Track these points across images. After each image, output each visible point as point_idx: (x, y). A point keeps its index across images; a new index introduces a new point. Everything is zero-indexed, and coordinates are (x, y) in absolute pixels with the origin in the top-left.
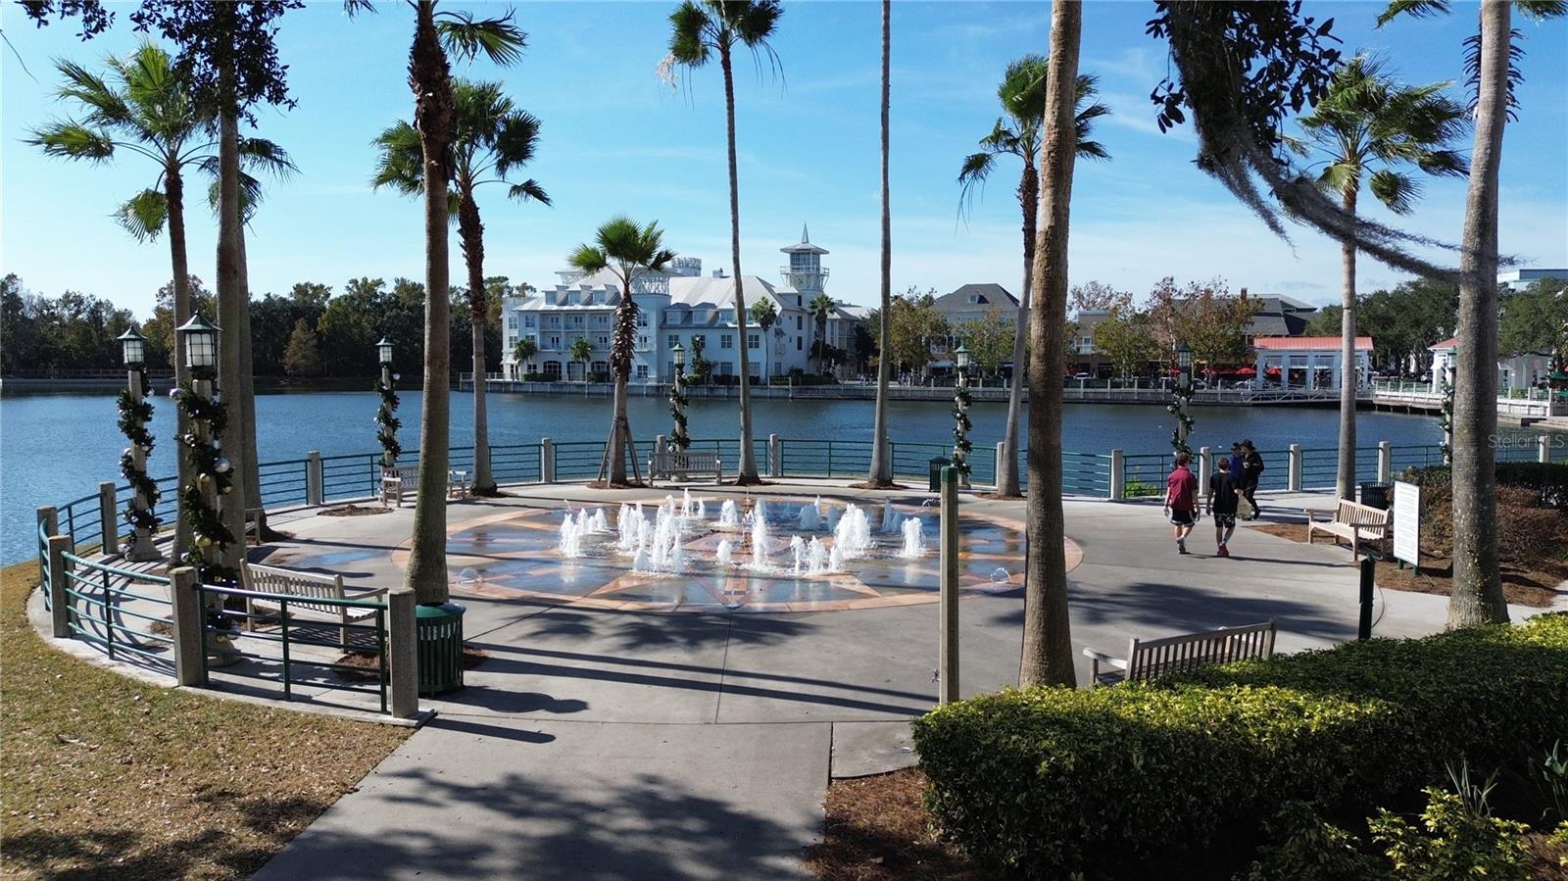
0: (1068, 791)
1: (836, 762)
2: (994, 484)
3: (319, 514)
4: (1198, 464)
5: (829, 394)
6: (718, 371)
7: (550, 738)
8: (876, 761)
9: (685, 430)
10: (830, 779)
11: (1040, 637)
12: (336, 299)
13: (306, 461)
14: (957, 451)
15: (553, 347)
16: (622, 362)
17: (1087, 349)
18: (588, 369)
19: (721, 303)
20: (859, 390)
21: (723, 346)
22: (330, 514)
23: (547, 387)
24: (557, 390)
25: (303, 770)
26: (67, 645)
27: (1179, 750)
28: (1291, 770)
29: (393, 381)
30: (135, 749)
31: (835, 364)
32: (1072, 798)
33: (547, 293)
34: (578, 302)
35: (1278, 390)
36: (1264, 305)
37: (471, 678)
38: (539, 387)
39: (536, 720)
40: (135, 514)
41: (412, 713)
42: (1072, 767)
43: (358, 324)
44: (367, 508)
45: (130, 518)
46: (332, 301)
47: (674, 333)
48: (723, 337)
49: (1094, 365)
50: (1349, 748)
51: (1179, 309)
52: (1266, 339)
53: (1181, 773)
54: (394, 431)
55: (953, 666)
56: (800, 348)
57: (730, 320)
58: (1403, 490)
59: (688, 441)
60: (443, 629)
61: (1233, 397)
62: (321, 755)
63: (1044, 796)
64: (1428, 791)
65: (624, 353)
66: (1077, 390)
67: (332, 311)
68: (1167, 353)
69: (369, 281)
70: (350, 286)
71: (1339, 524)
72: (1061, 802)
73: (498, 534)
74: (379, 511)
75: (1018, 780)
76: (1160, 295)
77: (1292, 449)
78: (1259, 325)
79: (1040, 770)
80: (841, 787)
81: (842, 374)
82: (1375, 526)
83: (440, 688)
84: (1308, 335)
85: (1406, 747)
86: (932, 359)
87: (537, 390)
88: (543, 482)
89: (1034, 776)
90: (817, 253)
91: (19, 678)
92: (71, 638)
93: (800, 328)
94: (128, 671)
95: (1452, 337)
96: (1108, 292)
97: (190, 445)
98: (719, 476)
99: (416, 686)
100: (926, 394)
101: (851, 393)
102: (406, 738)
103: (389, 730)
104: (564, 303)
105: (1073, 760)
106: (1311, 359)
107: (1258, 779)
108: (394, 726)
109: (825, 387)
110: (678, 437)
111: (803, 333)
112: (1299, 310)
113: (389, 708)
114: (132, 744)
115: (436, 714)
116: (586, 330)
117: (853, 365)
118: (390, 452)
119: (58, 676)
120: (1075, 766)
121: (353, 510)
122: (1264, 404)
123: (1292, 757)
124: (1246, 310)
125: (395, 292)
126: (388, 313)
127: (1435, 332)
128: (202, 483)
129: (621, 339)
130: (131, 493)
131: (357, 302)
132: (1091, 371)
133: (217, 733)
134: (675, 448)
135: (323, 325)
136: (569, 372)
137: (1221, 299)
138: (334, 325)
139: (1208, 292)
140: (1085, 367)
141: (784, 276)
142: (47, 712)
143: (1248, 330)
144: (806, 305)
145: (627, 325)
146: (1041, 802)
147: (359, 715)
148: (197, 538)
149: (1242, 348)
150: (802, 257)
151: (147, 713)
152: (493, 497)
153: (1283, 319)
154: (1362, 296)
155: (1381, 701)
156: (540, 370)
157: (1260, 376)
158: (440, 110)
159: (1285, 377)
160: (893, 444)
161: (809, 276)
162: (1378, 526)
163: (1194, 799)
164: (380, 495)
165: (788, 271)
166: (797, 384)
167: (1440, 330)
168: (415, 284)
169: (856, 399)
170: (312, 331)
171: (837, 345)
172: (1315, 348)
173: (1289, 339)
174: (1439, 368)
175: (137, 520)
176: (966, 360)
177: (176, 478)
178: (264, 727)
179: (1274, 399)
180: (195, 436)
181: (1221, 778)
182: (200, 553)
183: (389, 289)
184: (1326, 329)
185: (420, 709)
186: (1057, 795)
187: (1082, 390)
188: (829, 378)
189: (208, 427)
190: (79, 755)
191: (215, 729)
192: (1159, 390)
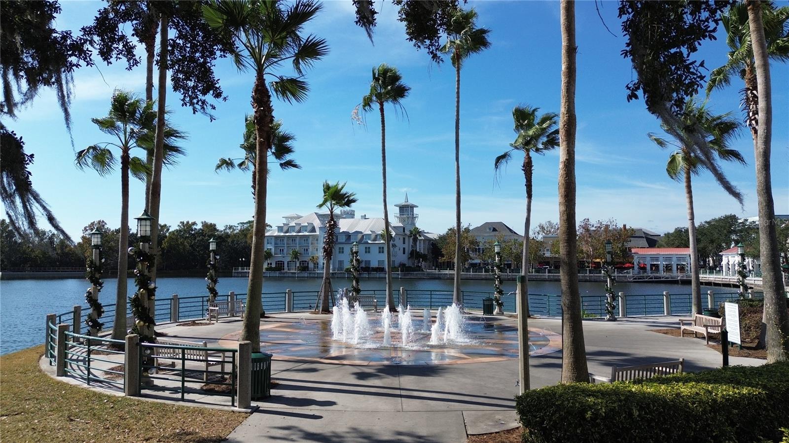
0: (602, 427)
1: (468, 428)
2: (515, 312)
3: (177, 325)
4: (618, 300)
5: (419, 276)
6: (363, 265)
7: (321, 417)
8: (489, 428)
9: (358, 285)
10: (467, 435)
11: (571, 360)
12: (172, 231)
13: (171, 299)
14: (496, 295)
15: (281, 254)
16: (329, 250)
17: (548, 254)
18: (298, 265)
19: (364, 232)
20: (435, 274)
21: (366, 252)
22: (183, 325)
23: (277, 274)
24: (282, 275)
25: (197, 431)
26: (64, 379)
27: (655, 408)
28: (709, 422)
29: (215, 258)
30: (110, 423)
31: (422, 261)
32: (604, 431)
33: (278, 227)
34: (294, 231)
35: (645, 275)
36: (635, 232)
37: (273, 392)
38: (273, 274)
39: (311, 410)
40: (91, 321)
41: (248, 406)
42: (604, 414)
43: (182, 244)
44: (201, 323)
45: (88, 323)
46: (170, 232)
47: (341, 246)
48: (366, 248)
49: (552, 262)
50: (737, 411)
51: (593, 234)
52: (638, 249)
53: (657, 420)
54: (215, 285)
55: (527, 377)
56: (404, 253)
57: (369, 239)
58: (729, 306)
59: (360, 290)
60: (262, 365)
61: (623, 278)
62: (205, 425)
63: (590, 430)
64: (783, 429)
65: (329, 246)
66: (544, 274)
67: (170, 237)
68: (588, 256)
69: (190, 223)
70: (180, 225)
71: (696, 327)
72: (599, 433)
73: (270, 333)
74: (206, 324)
75: (576, 421)
76: (584, 228)
77: (664, 294)
78: (633, 242)
79: (588, 416)
80: (474, 438)
81: (425, 267)
82: (715, 326)
83: (259, 395)
84: (658, 247)
85: (764, 413)
86: (471, 259)
87: (272, 275)
88: (287, 311)
89: (584, 419)
90: (412, 207)
91: (43, 393)
92: (66, 376)
93: (404, 243)
94: (98, 390)
95: (730, 248)
96: (557, 226)
97: (137, 275)
98: (376, 308)
99: (250, 395)
100: (468, 276)
101: (430, 276)
102: (246, 418)
103: (237, 414)
104: (287, 232)
105: (604, 410)
106: (661, 259)
107: (694, 426)
108: (239, 412)
109: (417, 273)
110: (355, 288)
111: (406, 246)
112: (651, 235)
113: (235, 404)
114: (108, 421)
115: (259, 407)
116: (297, 245)
117: (430, 262)
118: (213, 295)
119: (63, 392)
120: (605, 414)
121: (194, 323)
122: (639, 281)
123: (709, 415)
124: (627, 235)
125: (202, 228)
126: (198, 238)
127: (721, 246)
128: (141, 294)
129: (328, 239)
130: (90, 311)
131: (182, 233)
132: (550, 265)
133: (150, 415)
134: (353, 294)
135: (165, 245)
136: (288, 266)
137: (614, 229)
138: (170, 245)
139: (607, 226)
140: (548, 263)
141: (396, 218)
142: (61, 407)
143: (628, 245)
144: (407, 232)
145: (331, 232)
146: (589, 432)
147: (221, 407)
148: (137, 322)
149: (626, 253)
150: (405, 209)
151: (112, 407)
152: (263, 318)
153: (645, 239)
154: (683, 228)
155: (750, 388)
156: (273, 266)
157: (636, 267)
158: (266, 116)
159: (648, 268)
160: (463, 292)
161: (408, 218)
162: (717, 326)
163: (664, 435)
164: (208, 316)
165: (398, 215)
166: (403, 271)
167: (724, 245)
168: (212, 224)
169: (433, 279)
170: (159, 247)
171: (422, 251)
172: (663, 253)
173: (649, 249)
174: (726, 263)
175: (92, 324)
176: (499, 249)
177: (115, 305)
178: (173, 412)
179: (644, 279)
180: (139, 270)
181: (676, 424)
182: (138, 329)
183: (199, 226)
184: (667, 245)
185: (251, 405)
186: (597, 429)
187: (547, 274)
188: (419, 268)
189: (146, 266)
190: (81, 426)
191: (149, 413)
192: (586, 275)
